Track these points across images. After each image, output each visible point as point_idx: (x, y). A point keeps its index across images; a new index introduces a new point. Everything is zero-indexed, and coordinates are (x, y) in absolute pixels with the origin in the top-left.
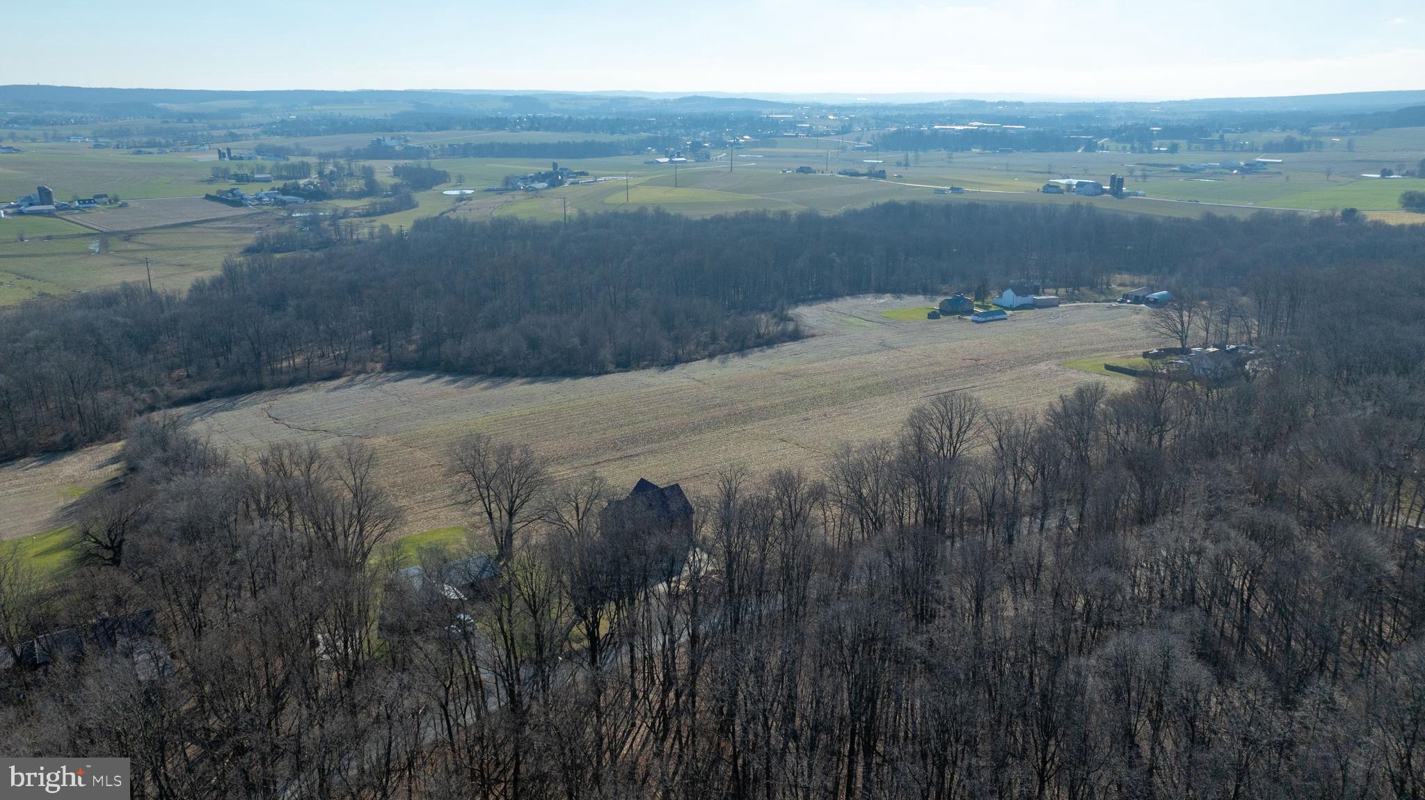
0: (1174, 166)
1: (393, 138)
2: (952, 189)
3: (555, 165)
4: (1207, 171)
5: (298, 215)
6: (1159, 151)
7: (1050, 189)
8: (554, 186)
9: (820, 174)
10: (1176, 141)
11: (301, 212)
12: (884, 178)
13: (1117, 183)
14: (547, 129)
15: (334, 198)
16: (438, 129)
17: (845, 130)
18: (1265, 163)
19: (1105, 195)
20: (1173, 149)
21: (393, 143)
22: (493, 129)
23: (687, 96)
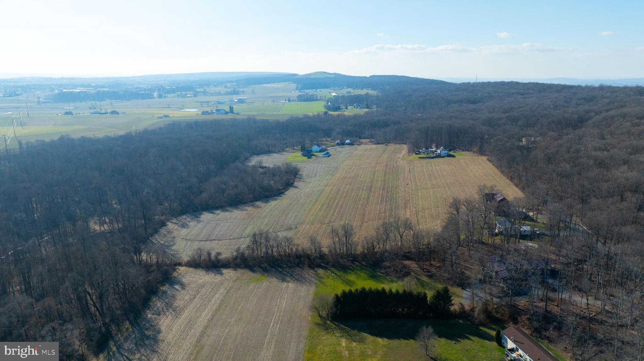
2: (164, 116)
7: (205, 113)
9: (78, 114)
12: (118, 114)
13: (231, 109)
19: (229, 114)
20: (195, 96)
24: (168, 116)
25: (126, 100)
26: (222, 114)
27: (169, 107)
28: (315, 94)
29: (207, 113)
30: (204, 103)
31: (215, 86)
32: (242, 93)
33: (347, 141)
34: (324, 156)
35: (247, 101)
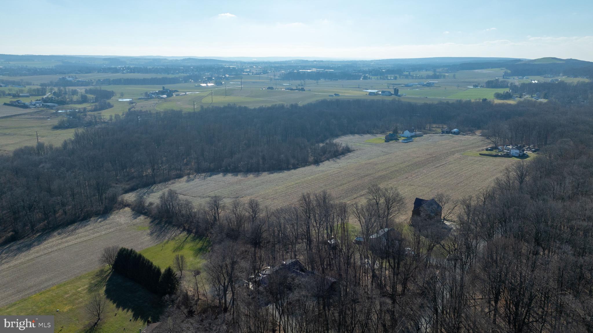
0: (402, 84)
1: (69, 77)
2: (335, 94)
3: (163, 88)
4: (414, 86)
5: (61, 111)
6: (391, 79)
7: (372, 94)
8: (170, 97)
9: (276, 90)
10: (396, 75)
11: (62, 110)
12: (304, 90)
13: (396, 91)
14: (138, 72)
15: (70, 104)
16: (87, 73)
17: (265, 72)
18: (433, 83)
19: (393, 96)
20: (395, 78)
21: (70, 79)
22: (113, 73)
23: (186, 58)
24: (338, 94)
25: (334, 80)
26: (386, 96)
27: (359, 88)
28: (506, 81)
29: (373, 94)
30: (391, 85)
31: (426, 70)
32: (442, 78)
33: (455, 130)
34: (403, 141)
35: (435, 85)
